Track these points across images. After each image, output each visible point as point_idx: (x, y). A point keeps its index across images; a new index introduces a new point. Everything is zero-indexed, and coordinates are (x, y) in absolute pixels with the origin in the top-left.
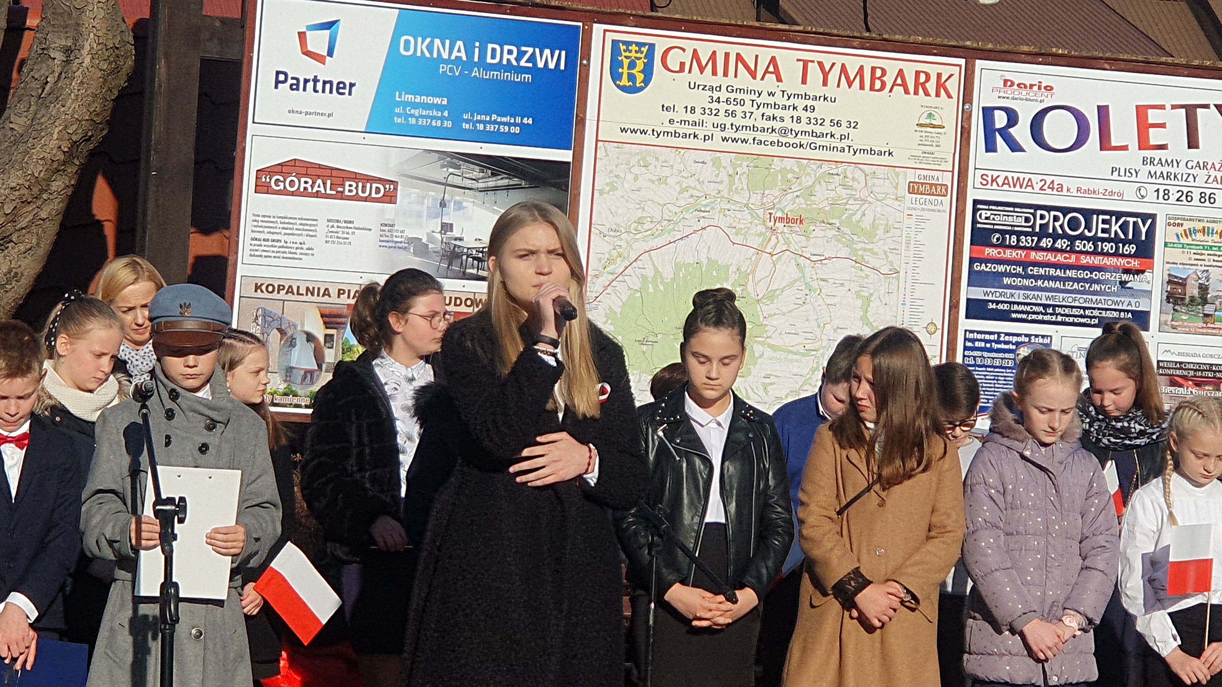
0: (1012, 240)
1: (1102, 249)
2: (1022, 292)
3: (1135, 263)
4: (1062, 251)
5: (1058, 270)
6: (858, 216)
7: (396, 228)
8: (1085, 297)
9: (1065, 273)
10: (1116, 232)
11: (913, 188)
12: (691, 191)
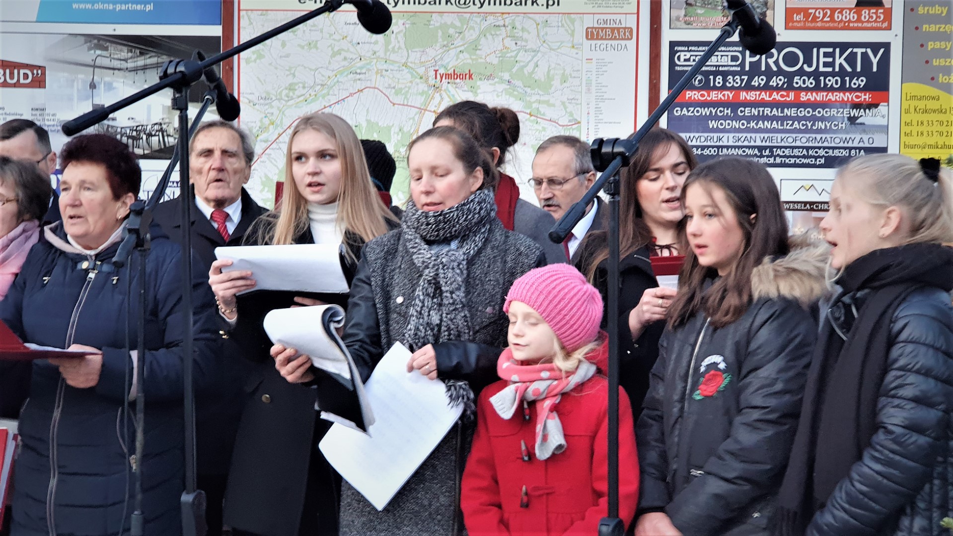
0: (717, 80)
1: (825, 84)
2: (731, 135)
3: (866, 97)
4: (778, 89)
5: (775, 109)
6: (530, 67)
7: (47, 112)
8: (808, 136)
9: (782, 112)
10: (841, 64)
11: (592, 34)
12: (344, 54)
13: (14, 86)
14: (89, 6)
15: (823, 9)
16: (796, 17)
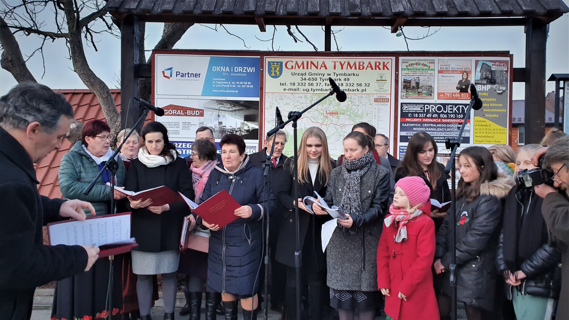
0: (416, 115)
1: (450, 117)
3: (463, 121)
4: (435, 118)
5: (434, 124)
6: (356, 111)
7: (204, 124)
8: (444, 133)
9: (437, 125)
10: (455, 111)
11: (376, 100)
12: (297, 106)
13: (194, 116)
14: (218, 91)
15: (449, 93)
16: (441, 95)
